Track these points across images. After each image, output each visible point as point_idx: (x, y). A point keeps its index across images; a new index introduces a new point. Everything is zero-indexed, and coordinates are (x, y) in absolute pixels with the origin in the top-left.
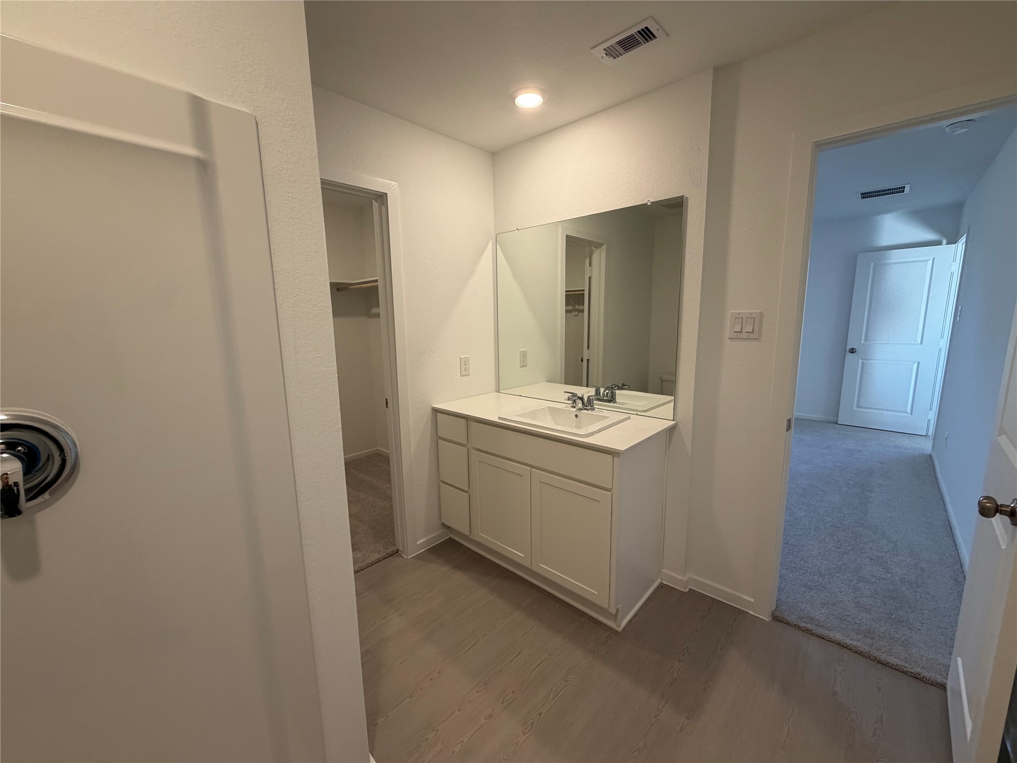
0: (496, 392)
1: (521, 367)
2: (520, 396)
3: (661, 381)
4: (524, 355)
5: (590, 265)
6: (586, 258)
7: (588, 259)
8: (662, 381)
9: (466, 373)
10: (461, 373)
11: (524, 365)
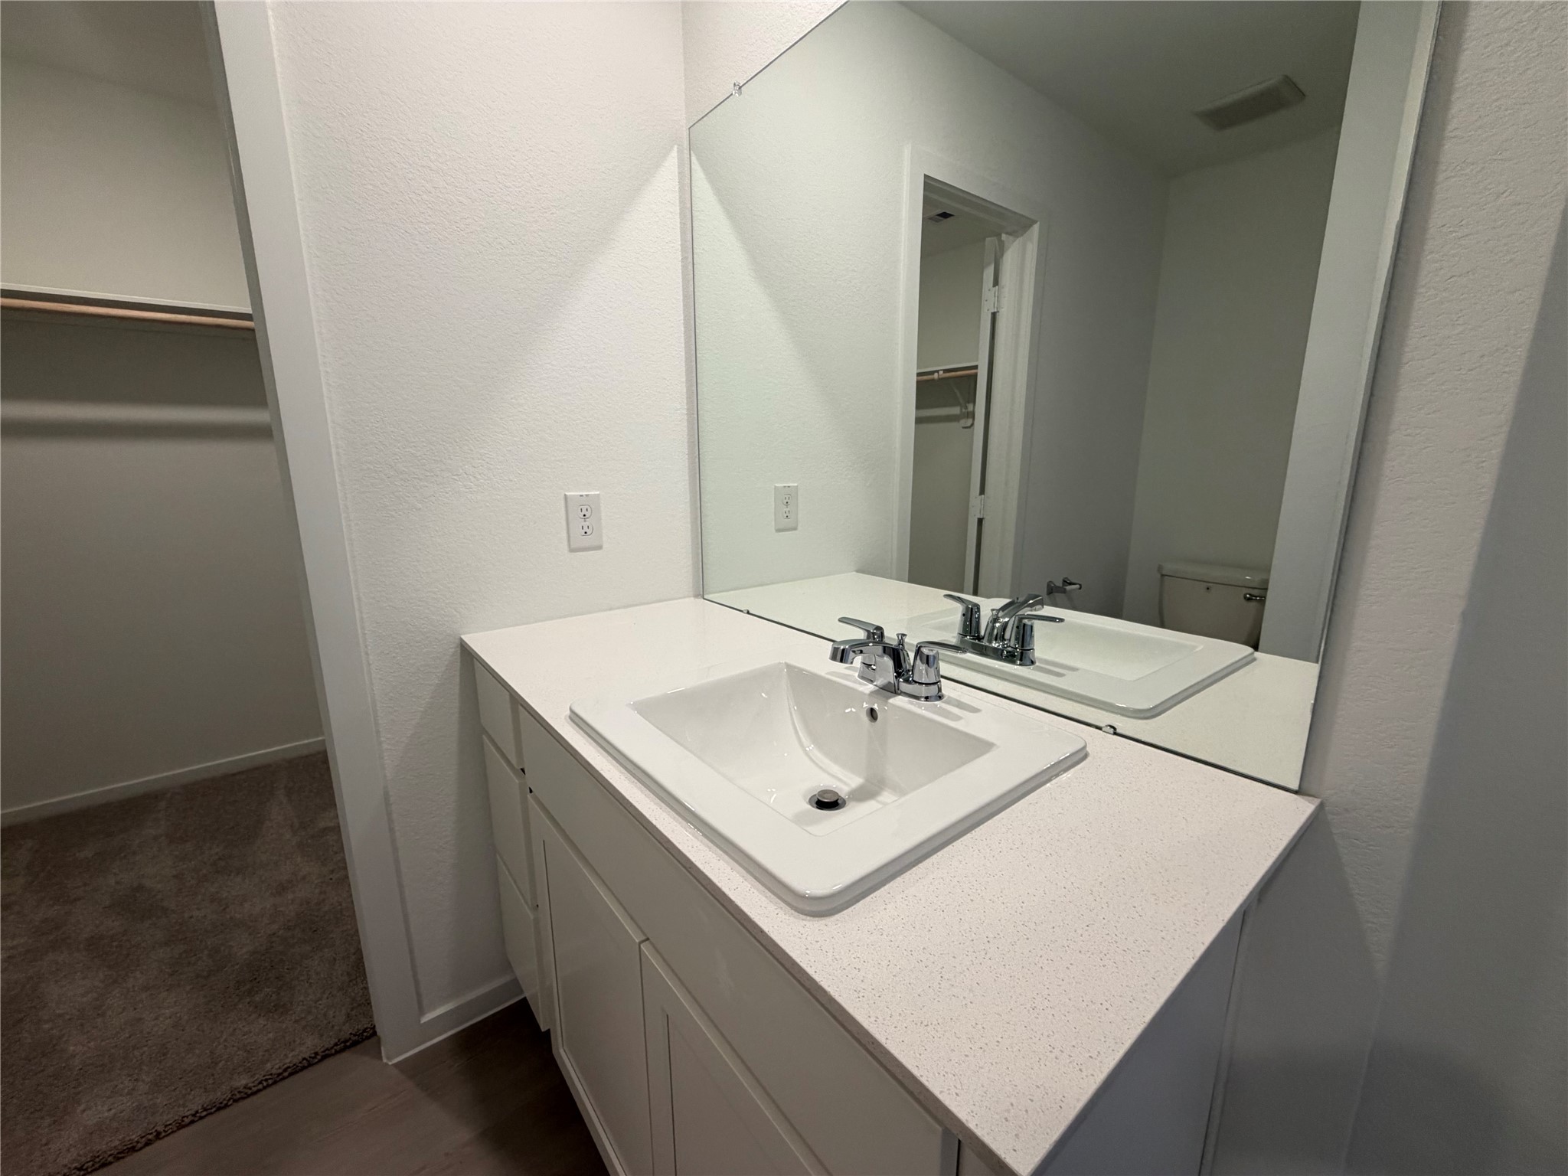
0: (696, 596)
1: (778, 530)
2: (748, 613)
3: (1159, 576)
4: (787, 499)
5: (996, 283)
6: (989, 264)
7: (992, 266)
8: (1163, 575)
9: (587, 541)
10: (569, 541)
11: (786, 526)
